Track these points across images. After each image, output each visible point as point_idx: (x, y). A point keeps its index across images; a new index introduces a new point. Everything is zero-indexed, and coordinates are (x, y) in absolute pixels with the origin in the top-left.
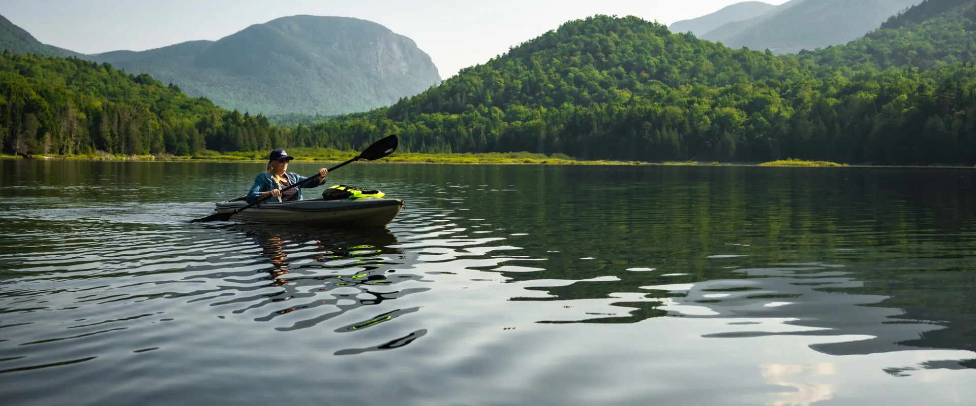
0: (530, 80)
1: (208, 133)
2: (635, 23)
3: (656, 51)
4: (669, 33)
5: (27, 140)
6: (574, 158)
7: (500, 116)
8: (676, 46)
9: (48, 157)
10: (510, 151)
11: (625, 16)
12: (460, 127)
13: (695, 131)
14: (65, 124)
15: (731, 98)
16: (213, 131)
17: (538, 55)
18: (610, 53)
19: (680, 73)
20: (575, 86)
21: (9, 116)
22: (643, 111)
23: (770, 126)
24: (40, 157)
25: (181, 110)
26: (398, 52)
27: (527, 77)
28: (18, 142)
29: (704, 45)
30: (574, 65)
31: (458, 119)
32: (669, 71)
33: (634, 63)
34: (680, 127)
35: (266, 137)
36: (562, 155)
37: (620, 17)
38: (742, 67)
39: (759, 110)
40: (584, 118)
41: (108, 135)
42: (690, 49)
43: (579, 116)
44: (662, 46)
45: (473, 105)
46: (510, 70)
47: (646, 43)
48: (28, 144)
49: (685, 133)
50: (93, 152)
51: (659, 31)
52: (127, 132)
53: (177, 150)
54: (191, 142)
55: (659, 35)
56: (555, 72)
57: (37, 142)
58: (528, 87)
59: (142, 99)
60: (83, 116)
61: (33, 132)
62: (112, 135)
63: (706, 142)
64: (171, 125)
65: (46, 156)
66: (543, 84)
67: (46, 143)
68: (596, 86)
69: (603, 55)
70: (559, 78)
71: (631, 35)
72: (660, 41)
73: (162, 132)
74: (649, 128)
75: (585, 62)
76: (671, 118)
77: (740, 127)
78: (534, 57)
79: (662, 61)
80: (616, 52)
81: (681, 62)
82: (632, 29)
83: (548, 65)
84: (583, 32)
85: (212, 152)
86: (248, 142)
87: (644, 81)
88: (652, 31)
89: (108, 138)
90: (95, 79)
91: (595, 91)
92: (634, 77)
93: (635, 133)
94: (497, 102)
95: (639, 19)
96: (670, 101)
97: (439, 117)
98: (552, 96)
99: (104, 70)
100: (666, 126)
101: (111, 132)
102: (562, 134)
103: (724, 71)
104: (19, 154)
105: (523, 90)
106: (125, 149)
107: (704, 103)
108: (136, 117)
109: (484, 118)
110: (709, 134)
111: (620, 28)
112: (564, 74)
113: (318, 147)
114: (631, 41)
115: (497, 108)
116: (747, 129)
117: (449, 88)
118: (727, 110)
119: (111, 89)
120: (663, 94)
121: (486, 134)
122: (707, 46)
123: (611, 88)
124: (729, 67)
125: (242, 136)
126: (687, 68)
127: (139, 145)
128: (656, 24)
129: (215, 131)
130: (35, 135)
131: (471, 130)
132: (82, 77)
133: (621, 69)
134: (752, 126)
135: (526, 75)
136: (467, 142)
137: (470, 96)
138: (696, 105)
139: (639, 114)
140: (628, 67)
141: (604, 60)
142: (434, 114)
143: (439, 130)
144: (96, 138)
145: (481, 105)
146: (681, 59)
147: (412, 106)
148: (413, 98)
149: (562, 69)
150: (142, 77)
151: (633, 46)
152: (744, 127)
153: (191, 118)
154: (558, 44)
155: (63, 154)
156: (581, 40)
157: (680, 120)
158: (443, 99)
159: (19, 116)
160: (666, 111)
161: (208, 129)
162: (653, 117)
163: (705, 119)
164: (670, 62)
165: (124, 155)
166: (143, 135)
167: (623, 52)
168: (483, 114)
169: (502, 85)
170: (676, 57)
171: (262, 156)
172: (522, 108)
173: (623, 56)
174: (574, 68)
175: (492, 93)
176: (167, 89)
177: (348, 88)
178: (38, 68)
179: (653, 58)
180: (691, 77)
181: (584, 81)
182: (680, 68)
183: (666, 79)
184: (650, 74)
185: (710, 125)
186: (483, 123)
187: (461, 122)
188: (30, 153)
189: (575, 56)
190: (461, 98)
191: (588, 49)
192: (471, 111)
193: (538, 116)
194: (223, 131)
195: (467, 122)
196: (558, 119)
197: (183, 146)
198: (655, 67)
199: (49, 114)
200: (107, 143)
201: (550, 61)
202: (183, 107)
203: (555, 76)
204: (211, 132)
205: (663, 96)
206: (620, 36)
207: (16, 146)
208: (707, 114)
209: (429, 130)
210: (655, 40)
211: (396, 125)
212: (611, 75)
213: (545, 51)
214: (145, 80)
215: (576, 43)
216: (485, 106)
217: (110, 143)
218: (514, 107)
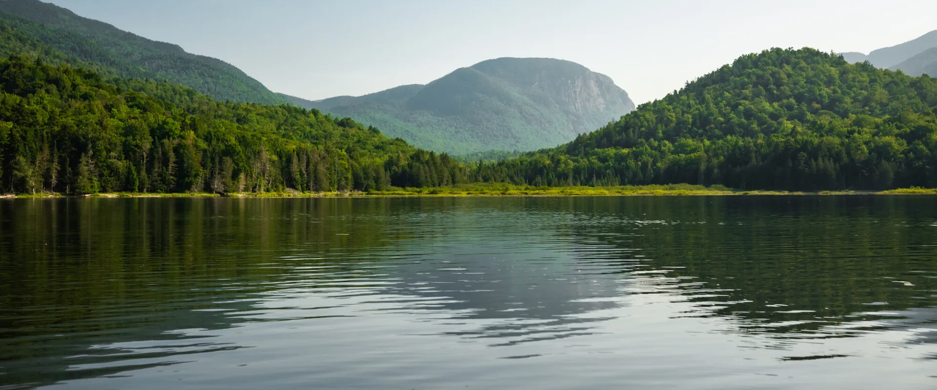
0: (700, 114)
1: (394, 171)
2: (810, 55)
3: (830, 82)
4: (845, 63)
5: (224, 180)
6: (732, 189)
7: (669, 149)
8: (851, 76)
9: (242, 195)
10: (670, 182)
11: (800, 48)
12: (630, 161)
13: (852, 160)
14: (259, 165)
15: (892, 127)
16: (398, 169)
17: (711, 89)
18: (783, 86)
19: (852, 103)
20: (745, 119)
21: (209, 160)
22: (800, 142)
23: (929, 154)
24: (235, 194)
25: (375, 150)
26: (595, 90)
27: (697, 112)
28: (216, 182)
29: (882, 75)
30: (745, 98)
31: (629, 153)
32: (841, 102)
33: (806, 94)
34: (837, 158)
35: (446, 174)
36: (721, 186)
37: (795, 49)
38: (917, 95)
39: (920, 138)
40: (743, 149)
41: (297, 175)
42: (865, 78)
43: (739, 148)
44: (837, 76)
45: (645, 139)
46: (683, 105)
47: (819, 74)
48: (224, 183)
49: (842, 163)
50: (283, 189)
51: (834, 62)
52: (315, 170)
53: (364, 187)
54: (377, 180)
55: (835, 65)
56: (725, 106)
57: (232, 182)
58: (698, 121)
59: (342, 141)
60: (275, 158)
61: (228, 173)
62: (301, 174)
63: (863, 171)
64: (360, 165)
65: (241, 194)
66: (713, 118)
67: (241, 183)
68: (765, 118)
69: (775, 87)
70: (729, 111)
71: (804, 67)
72: (834, 71)
73: (350, 171)
74: (804, 158)
75: (757, 95)
76: (828, 148)
77: (899, 156)
78: (706, 91)
79: (835, 92)
80: (787, 84)
81: (854, 92)
82: (805, 61)
83: (719, 99)
84: (756, 66)
85: (396, 188)
86: (429, 179)
87: (815, 112)
88: (827, 62)
89: (298, 177)
90: (302, 123)
91: (765, 123)
92: (805, 108)
93: (791, 164)
94: (668, 137)
95: (815, 50)
96: (831, 131)
97: (611, 151)
98: (721, 129)
99: (312, 115)
100: (822, 156)
101: (301, 171)
102: (721, 166)
103: (898, 99)
104: (216, 192)
105: (694, 124)
106: (313, 186)
107: (864, 132)
108: (324, 158)
109: (653, 151)
110: (866, 163)
111: (793, 60)
112: (735, 107)
113: (494, 182)
114: (804, 73)
115: (666, 142)
116: (907, 157)
117: (623, 124)
118: (887, 139)
119: (314, 132)
120: (825, 125)
121: (652, 167)
122: (884, 75)
123: (780, 120)
124: (904, 95)
125: (423, 172)
126: (860, 98)
127: (325, 183)
128: (832, 54)
129: (400, 169)
130: (230, 175)
131: (639, 163)
132: (291, 122)
133: (792, 100)
134: (911, 155)
135: (696, 109)
136: (635, 175)
137: (643, 131)
138: (856, 135)
139: (795, 146)
140: (799, 98)
141: (775, 92)
142: (606, 149)
143: (609, 164)
144: (287, 177)
145: (652, 140)
146: (855, 89)
147: (589, 141)
148: (591, 133)
149: (733, 103)
150: (345, 121)
151: (806, 78)
152: (903, 155)
153: (382, 158)
154: (731, 78)
155: (255, 192)
156: (754, 73)
157: (837, 149)
158: (617, 135)
159: (217, 160)
160: (822, 142)
161: (394, 168)
162: (809, 148)
163: (861, 149)
164: (843, 93)
165: (312, 192)
166: (330, 174)
167: (795, 84)
168: (652, 148)
169: (674, 119)
170: (850, 87)
171: (429, 191)
172: (690, 141)
173: (795, 88)
174: (745, 101)
175: (664, 127)
176: (367, 132)
177: (547, 125)
178: (253, 116)
179: (825, 89)
180: (863, 107)
181: (754, 113)
182: (853, 98)
183: (836, 109)
184: (822, 105)
185: (867, 154)
186: (652, 157)
187: (631, 156)
188: (226, 191)
189: (747, 89)
190: (634, 132)
191: (760, 81)
192: (642, 144)
193: (701, 149)
194: (407, 169)
195: (636, 156)
196: (720, 151)
197: (370, 183)
198: (827, 98)
199: (243, 157)
200: (297, 182)
201: (722, 95)
202: (377, 147)
203: (726, 110)
204: (397, 169)
205: (824, 127)
206: (793, 68)
207: (214, 185)
208: (866, 143)
209: (601, 164)
210: (830, 71)
211: (571, 160)
212: (781, 107)
213: (718, 85)
214: (348, 123)
215: (749, 76)
216: (655, 140)
217: (299, 181)
218: (683, 140)
